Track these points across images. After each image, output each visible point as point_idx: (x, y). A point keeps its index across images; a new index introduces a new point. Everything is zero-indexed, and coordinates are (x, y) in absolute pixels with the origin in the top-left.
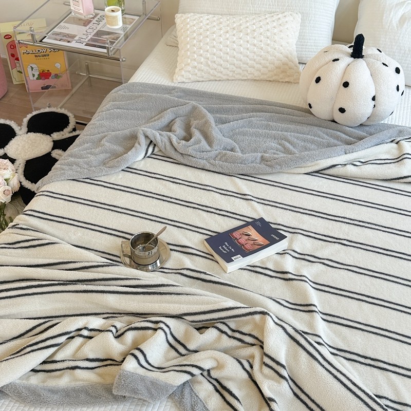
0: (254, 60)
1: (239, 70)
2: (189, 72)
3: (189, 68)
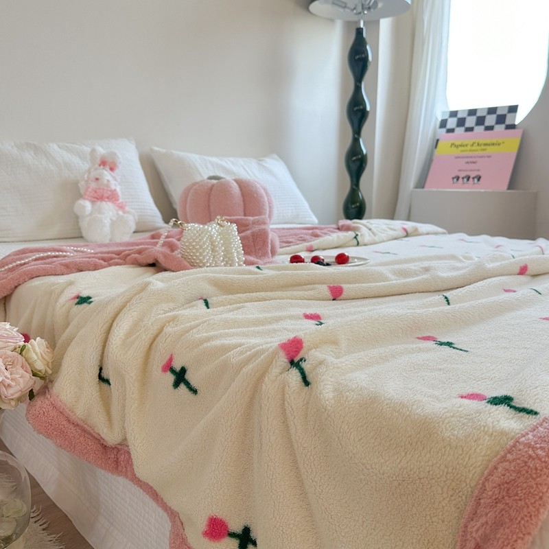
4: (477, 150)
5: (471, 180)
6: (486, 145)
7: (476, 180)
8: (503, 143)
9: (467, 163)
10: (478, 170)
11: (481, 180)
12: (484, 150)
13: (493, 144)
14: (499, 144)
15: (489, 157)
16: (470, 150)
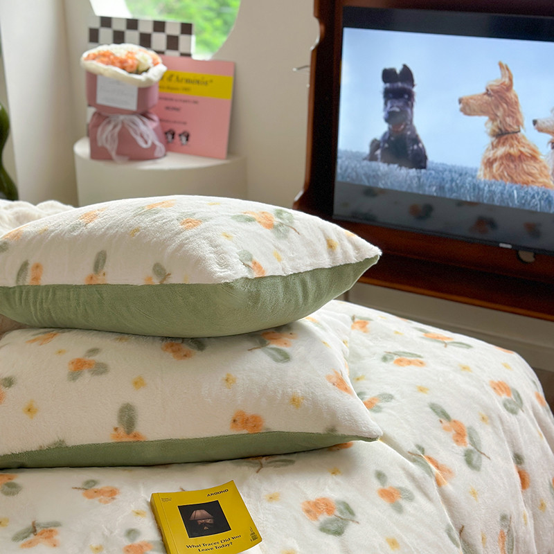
4: (177, 89)
5: (177, 137)
6: (188, 81)
7: (184, 139)
8: (211, 81)
9: (168, 108)
10: (185, 123)
11: (191, 138)
12: (186, 89)
13: (198, 82)
14: (206, 83)
15: (196, 102)
16: (169, 88)
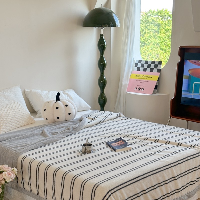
0: (22, 117)
1: (18, 122)
2: (4, 128)
3: (3, 127)
